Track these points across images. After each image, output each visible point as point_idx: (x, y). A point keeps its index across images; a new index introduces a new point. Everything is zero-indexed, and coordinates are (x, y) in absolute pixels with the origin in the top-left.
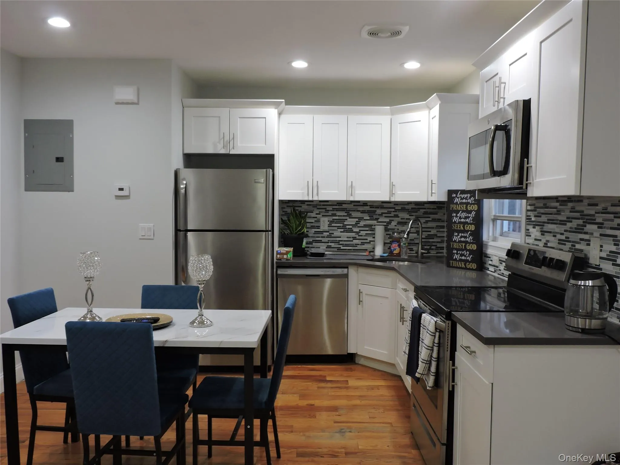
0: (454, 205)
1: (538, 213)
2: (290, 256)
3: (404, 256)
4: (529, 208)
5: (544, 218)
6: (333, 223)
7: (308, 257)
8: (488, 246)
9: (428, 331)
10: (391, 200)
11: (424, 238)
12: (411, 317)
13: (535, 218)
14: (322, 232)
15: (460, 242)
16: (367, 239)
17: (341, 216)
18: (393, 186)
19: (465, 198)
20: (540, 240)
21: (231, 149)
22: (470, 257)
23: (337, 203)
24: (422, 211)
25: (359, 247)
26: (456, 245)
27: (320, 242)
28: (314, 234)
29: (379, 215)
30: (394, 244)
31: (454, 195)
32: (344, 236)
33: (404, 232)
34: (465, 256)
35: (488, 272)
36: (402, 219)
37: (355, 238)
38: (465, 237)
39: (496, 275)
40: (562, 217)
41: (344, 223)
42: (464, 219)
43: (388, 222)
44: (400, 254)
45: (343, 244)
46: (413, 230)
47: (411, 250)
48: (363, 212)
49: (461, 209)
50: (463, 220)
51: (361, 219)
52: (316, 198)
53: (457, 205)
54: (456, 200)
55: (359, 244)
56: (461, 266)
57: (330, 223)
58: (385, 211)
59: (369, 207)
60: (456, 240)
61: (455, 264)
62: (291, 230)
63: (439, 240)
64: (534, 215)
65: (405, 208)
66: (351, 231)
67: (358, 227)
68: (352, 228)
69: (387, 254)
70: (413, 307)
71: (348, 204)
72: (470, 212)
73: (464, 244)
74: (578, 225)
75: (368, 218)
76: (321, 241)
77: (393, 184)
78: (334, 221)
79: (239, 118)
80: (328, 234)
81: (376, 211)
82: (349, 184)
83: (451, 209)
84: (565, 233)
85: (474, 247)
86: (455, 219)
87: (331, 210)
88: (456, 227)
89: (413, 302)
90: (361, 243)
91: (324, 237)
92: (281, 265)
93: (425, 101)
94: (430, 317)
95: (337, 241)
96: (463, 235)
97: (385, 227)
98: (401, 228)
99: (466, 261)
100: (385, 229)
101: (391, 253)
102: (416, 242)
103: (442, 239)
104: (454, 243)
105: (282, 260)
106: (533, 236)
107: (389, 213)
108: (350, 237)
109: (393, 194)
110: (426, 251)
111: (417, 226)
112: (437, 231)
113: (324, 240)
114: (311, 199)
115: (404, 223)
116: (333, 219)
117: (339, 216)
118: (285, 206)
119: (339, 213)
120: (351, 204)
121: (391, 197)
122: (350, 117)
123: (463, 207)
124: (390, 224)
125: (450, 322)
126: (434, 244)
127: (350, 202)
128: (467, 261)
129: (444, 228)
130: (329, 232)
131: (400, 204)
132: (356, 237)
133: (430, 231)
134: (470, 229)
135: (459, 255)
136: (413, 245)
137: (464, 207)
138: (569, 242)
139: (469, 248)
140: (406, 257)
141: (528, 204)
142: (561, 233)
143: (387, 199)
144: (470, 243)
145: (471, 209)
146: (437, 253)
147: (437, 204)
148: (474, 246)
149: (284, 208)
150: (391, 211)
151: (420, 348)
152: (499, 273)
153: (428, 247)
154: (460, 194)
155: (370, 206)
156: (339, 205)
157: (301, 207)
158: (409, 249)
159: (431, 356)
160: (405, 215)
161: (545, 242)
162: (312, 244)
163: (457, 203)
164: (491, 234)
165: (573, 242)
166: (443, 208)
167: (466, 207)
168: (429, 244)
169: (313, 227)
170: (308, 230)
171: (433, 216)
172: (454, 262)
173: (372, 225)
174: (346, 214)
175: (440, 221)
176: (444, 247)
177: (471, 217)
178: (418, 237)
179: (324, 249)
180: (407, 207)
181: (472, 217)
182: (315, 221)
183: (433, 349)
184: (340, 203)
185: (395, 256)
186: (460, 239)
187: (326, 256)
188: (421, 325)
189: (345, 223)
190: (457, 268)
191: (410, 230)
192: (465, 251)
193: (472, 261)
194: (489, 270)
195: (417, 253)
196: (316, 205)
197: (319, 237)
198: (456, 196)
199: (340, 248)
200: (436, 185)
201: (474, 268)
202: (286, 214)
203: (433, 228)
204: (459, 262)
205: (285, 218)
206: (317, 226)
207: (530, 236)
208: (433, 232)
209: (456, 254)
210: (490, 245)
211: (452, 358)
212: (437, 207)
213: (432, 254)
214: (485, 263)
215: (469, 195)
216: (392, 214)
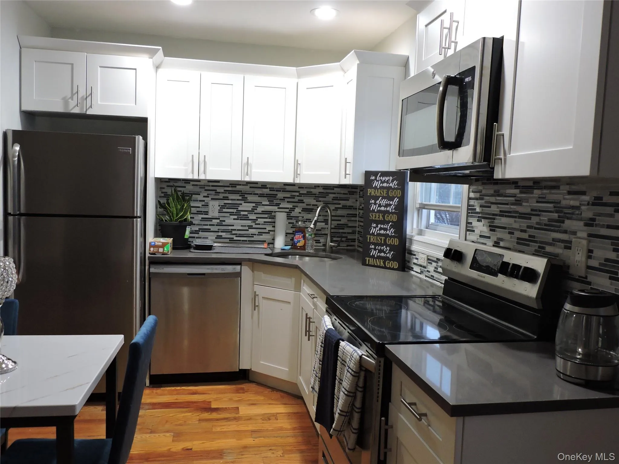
0: (372, 190)
1: (486, 202)
2: (168, 249)
3: (309, 250)
4: (472, 195)
5: (494, 209)
6: (225, 208)
7: (192, 251)
8: (413, 240)
9: (349, 370)
10: (295, 182)
11: (333, 228)
12: (323, 342)
13: (481, 208)
14: (211, 219)
15: (379, 235)
16: (265, 229)
17: (234, 200)
18: (298, 165)
19: (386, 181)
20: (489, 238)
21: (89, 108)
22: (390, 254)
23: (230, 184)
24: (332, 196)
25: (256, 238)
26: (374, 239)
27: (208, 230)
28: (201, 220)
29: (280, 200)
30: (298, 235)
31: (373, 178)
32: (238, 224)
33: (310, 221)
34: (385, 253)
35: (412, 273)
36: (307, 205)
37: (250, 227)
38: (386, 229)
39: (422, 276)
40: (524, 208)
41: (238, 209)
42: (385, 207)
43: (291, 208)
44: (305, 247)
45: (237, 234)
46: (321, 218)
47: (318, 242)
48: (261, 195)
49: (381, 195)
50: (382, 209)
51: (258, 204)
52: (202, 177)
53: (376, 190)
54: (376, 184)
55: (256, 235)
56: (379, 265)
57: (220, 208)
58: (288, 195)
59: (268, 190)
60: (374, 232)
61: (371, 261)
62: (171, 216)
63: (350, 230)
64: (479, 205)
65: (311, 192)
66: (246, 218)
67: (255, 213)
68: (247, 215)
69: (290, 247)
70: (326, 329)
71: (243, 185)
72: (392, 199)
73: (383, 238)
74: (550, 220)
75: (268, 203)
76: (210, 229)
77: (299, 163)
78: (226, 206)
79: (100, 67)
80: (218, 221)
81: (277, 195)
82: (245, 161)
83: (369, 194)
84: (528, 229)
85: (396, 242)
86: (373, 207)
87: (222, 193)
88: (374, 216)
89: (326, 320)
90: (259, 233)
91: (214, 225)
92: (155, 261)
93: (339, 62)
94: (352, 348)
95: (229, 230)
96: (382, 226)
97: (287, 215)
98: (307, 216)
99: (385, 259)
100: (287, 217)
101: (294, 246)
102: (323, 233)
103: (354, 229)
104: (371, 236)
105: (156, 254)
106: (477, 231)
107: (293, 197)
108: (245, 226)
109: (298, 174)
110: (336, 243)
111: (326, 214)
112: (348, 221)
113: (213, 228)
114: (196, 177)
115: (310, 210)
116: (224, 204)
117: (231, 200)
118: (164, 185)
119: (231, 196)
120: (247, 185)
121: (296, 179)
122: (248, 77)
123: (383, 192)
124: (294, 211)
125: (382, 360)
126: (344, 235)
127: (245, 184)
128: (387, 258)
129: (356, 217)
130: (219, 219)
131: (306, 188)
132: (252, 226)
133: (340, 220)
134: (392, 220)
135: (377, 250)
136: (319, 236)
137: (385, 192)
138: (536, 242)
139: (389, 243)
140: (312, 251)
141: (471, 190)
142: (521, 229)
143: (290, 180)
144: (391, 237)
145: (393, 196)
146: (348, 246)
147: (349, 188)
148: (396, 240)
149: (164, 188)
150: (295, 196)
151: (336, 391)
152: (427, 275)
153: (339, 239)
154: (380, 177)
155: (270, 188)
156: (231, 187)
157: (185, 187)
158: (315, 240)
159: (353, 405)
160: (311, 201)
161: (496, 240)
162: (198, 233)
163: (376, 188)
164: (415, 226)
165: (541, 242)
166: (355, 193)
167: (387, 193)
168: (338, 235)
169: (199, 213)
170: (192, 216)
171: (343, 202)
172: (370, 259)
173: (272, 212)
174: (240, 198)
175: (351, 209)
176: (355, 239)
177: (393, 205)
178: (326, 226)
179: (212, 240)
180: (313, 191)
181: (395, 205)
182: (202, 205)
183: (355, 395)
184: (233, 184)
185: (299, 249)
186: (379, 231)
187: (214, 249)
188: (339, 358)
189: (240, 209)
190: (374, 266)
191: (318, 219)
192: (385, 246)
193: (393, 259)
194: (414, 270)
195: (325, 245)
196: (204, 185)
197: (207, 225)
198: (376, 179)
199: (233, 238)
200: (352, 164)
201: (395, 267)
202: (166, 195)
203: (344, 216)
204: (377, 260)
205: (164, 201)
206: (204, 212)
207: (474, 231)
208: (344, 221)
209: (373, 250)
210: (414, 240)
211: (385, 412)
212: (349, 192)
213: (341, 247)
214: (409, 262)
215: (391, 178)
216: (296, 199)
